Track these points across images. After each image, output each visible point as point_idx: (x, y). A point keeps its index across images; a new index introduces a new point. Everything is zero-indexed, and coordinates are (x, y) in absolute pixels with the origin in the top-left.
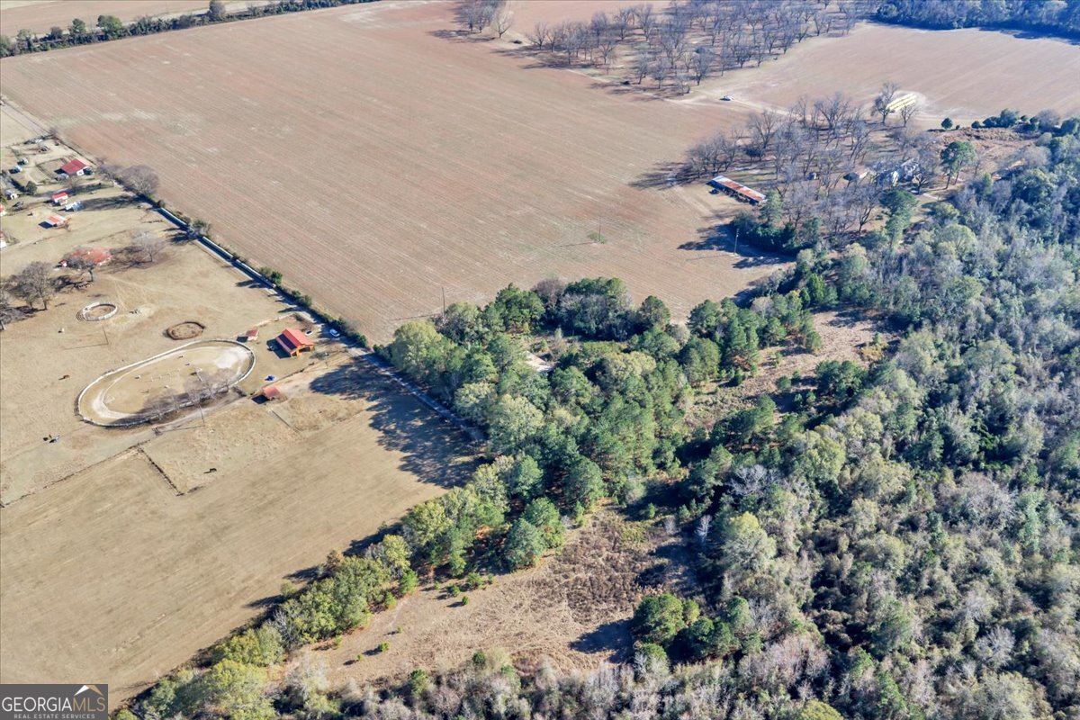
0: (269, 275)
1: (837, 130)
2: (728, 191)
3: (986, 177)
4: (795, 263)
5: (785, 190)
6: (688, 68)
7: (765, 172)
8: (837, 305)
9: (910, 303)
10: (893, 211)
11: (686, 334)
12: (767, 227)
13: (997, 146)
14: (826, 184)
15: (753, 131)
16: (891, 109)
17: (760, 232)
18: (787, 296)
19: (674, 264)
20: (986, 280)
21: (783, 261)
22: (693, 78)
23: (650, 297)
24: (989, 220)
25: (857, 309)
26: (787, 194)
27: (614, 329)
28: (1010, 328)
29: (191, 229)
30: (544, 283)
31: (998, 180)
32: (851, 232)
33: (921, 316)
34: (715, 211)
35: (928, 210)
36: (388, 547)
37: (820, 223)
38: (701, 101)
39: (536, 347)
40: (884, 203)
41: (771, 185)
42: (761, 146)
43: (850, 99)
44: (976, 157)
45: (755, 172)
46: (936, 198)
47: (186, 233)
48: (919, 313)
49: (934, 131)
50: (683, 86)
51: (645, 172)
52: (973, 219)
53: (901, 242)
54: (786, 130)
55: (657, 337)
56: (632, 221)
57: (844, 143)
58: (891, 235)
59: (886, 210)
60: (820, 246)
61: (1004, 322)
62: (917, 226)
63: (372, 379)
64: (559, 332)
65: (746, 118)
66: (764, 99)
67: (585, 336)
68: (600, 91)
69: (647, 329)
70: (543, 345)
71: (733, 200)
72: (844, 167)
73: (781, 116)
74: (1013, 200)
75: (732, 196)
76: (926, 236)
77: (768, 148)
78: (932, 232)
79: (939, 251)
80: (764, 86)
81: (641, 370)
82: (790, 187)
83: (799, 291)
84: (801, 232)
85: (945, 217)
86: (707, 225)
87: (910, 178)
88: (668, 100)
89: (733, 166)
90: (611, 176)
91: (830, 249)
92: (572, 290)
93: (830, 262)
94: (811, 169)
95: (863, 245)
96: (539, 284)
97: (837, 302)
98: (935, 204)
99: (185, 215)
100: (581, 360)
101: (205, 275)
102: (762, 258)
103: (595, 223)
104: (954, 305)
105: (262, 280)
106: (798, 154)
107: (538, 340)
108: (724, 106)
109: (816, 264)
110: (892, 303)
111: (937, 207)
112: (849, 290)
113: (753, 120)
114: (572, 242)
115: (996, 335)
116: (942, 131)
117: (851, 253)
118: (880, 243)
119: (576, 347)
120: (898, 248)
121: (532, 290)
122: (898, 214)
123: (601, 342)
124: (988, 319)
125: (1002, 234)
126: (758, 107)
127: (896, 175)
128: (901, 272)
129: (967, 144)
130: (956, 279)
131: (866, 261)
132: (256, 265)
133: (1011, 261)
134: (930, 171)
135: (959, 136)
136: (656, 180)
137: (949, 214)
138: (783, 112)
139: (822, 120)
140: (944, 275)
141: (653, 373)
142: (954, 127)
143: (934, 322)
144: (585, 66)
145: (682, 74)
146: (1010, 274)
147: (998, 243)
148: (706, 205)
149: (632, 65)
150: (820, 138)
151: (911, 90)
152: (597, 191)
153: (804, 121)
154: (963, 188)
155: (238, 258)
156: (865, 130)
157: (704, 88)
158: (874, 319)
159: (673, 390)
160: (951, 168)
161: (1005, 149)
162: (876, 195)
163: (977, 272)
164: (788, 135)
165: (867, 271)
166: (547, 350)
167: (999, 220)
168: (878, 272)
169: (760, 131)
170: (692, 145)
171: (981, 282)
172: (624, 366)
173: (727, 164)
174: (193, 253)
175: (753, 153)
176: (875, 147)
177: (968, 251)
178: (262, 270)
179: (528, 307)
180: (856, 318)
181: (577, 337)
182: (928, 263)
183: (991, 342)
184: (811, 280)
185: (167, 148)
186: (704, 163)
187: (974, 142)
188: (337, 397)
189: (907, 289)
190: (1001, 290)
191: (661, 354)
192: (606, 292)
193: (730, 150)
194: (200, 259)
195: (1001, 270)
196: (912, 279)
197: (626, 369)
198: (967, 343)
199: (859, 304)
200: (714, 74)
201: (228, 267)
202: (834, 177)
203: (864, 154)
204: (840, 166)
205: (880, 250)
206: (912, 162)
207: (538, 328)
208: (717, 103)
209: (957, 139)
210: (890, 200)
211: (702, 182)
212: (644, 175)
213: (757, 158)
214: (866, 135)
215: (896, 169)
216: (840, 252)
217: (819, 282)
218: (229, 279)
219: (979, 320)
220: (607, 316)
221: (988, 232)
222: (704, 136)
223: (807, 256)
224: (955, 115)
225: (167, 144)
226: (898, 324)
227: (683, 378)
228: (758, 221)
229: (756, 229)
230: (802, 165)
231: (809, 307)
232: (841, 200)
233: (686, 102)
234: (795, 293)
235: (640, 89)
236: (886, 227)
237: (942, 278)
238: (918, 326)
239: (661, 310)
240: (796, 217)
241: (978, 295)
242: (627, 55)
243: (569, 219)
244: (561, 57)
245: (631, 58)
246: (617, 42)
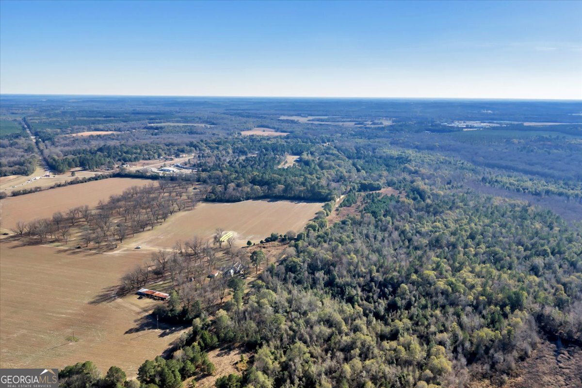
1: (199, 254)
2: (147, 296)
3: (272, 265)
4: (192, 327)
5: (179, 289)
6: (114, 235)
7: (166, 282)
8: (218, 345)
9: (254, 334)
10: (235, 289)
11: (138, 385)
12: (173, 311)
13: (273, 250)
14: (199, 282)
15: (156, 262)
16: (222, 240)
17: (170, 315)
18: (191, 346)
19: (124, 344)
20: (285, 314)
21: (185, 327)
22: (117, 240)
23: (111, 368)
24: (279, 284)
25: (229, 344)
26: (180, 291)
28: (302, 335)
31: (278, 265)
32: (217, 304)
33: (261, 339)
34: (142, 308)
35: (251, 285)
37: (200, 302)
38: (124, 251)
40: (230, 286)
41: (171, 288)
42: (162, 269)
43: (202, 239)
44: (266, 257)
45: (161, 283)
46: (253, 279)
48: (259, 338)
49: (244, 247)
50: (113, 245)
51: (97, 294)
52: (272, 286)
53: (242, 304)
54: (173, 259)
56: (93, 324)
57: (204, 260)
58: (237, 301)
59: (232, 289)
60: (203, 315)
61: (299, 333)
62: (248, 294)
65: (151, 256)
66: (158, 245)
68: (63, 254)
71: (151, 300)
72: (207, 272)
73: (169, 252)
74: (286, 273)
75: (151, 298)
76: (253, 298)
77: (165, 269)
78: (255, 296)
79: (261, 305)
80: (158, 239)
82: (181, 287)
83: (197, 342)
84: (191, 309)
85: (259, 287)
86: (139, 317)
87: (239, 272)
88: (105, 253)
89: (148, 282)
90: (76, 301)
91: (209, 315)
93: (210, 322)
94: (190, 276)
95: (224, 310)
97: (218, 343)
98: (253, 282)
102: (174, 328)
103: (70, 330)
104: (275, 330)
106: (182, 270)
108: (137, 251)
109: (203, 325)
110: (245, 336)
111: (255, 283)
112: (223, 335)
113: (154, 256)
114: (56, 346)
115: (297, 340)
116: (248, 247)
117: (220, 315)
118: (232, 307)
120: (242, 307)
122: (238, 290)
124: (291, 333)
125: (286, 290)
126: (156, 249)
127: (232, 271)
128: (246, 319)
129: (260, 251)
130: (272, 317)
131: (228, 317)
133: (294, 302)
134: (247, 266)
135: (256, 248)
136: (105, 298)
137: (261, 285)
138: (169, 250)
139: (190, 251)
140: (266, 316)
142: (253, 244)
143: (268, 342)
144: (51, 242)
145: (111, 238)
146: (295, 308)
147: (286, 295)
148: (137, 306)
149: (81, 238)
150: (191, 259)
151: (230, 230)
152: (68, 311)
153: (181, 253)
154: (264, 272)
156: (212, 253)
157: (125, 244)
158: (239, 347)
160: (256, 264)
161: (277, 251)
162: (225, 283)
163: (280, 311)
164: (175, 261)
165: (229, 323)
167: (283, 284)
168: (235, 322)
169: (159, 261)
170: (123, 275)
171: (284, 315)
173: (143, 282)
175: (158, 274)
176: (219, 260)
177: (274, 302)
180: (230, 349)
182: (258, 312)
183: (296, 344)
184: (202, 334)
186: (132, 283)
187: (263, 250)
189: (251, 327)
190: (293, 317)
192: (83, 371)
193: (145, 274)
195: (290, 307)
196: (252, 321)
198: (285, 348)
199: (230, 341)
200: (129, 236)
202: (202, 278)
203: (215, 264)
204: (204, 272)
205: (233, 311)
206: (238, 265)
208: (134, 251)
209: (256, 250)
210: (232, 284)
211: (132, 294)
212: (97, 296)
213: (161, 276)
214: (214, 255)
215: (231, 269)
216: (214, 316)
217: (207, 334)
219: (287, 335)
221: (280, 290)
222: (129, 269)
223: (198, 321)
224: (252, 239)
226: (251, 347)
228: (167, 309)
229: (167, 313)
230: (185, 275)
231: (204, 350)
232: (208, 289)
233: (116, 252)
234: (196, 344)
235: (88, 249)
236: (233, 298)
237: (266, 318)
238: (261, 346)
239: (120, 374)
240: (187, 302)
241: (284, 322)
242: (77, 233)
243: (52, 332)
244: (36, 239)
245: (80, 234)
246: (70, 226)
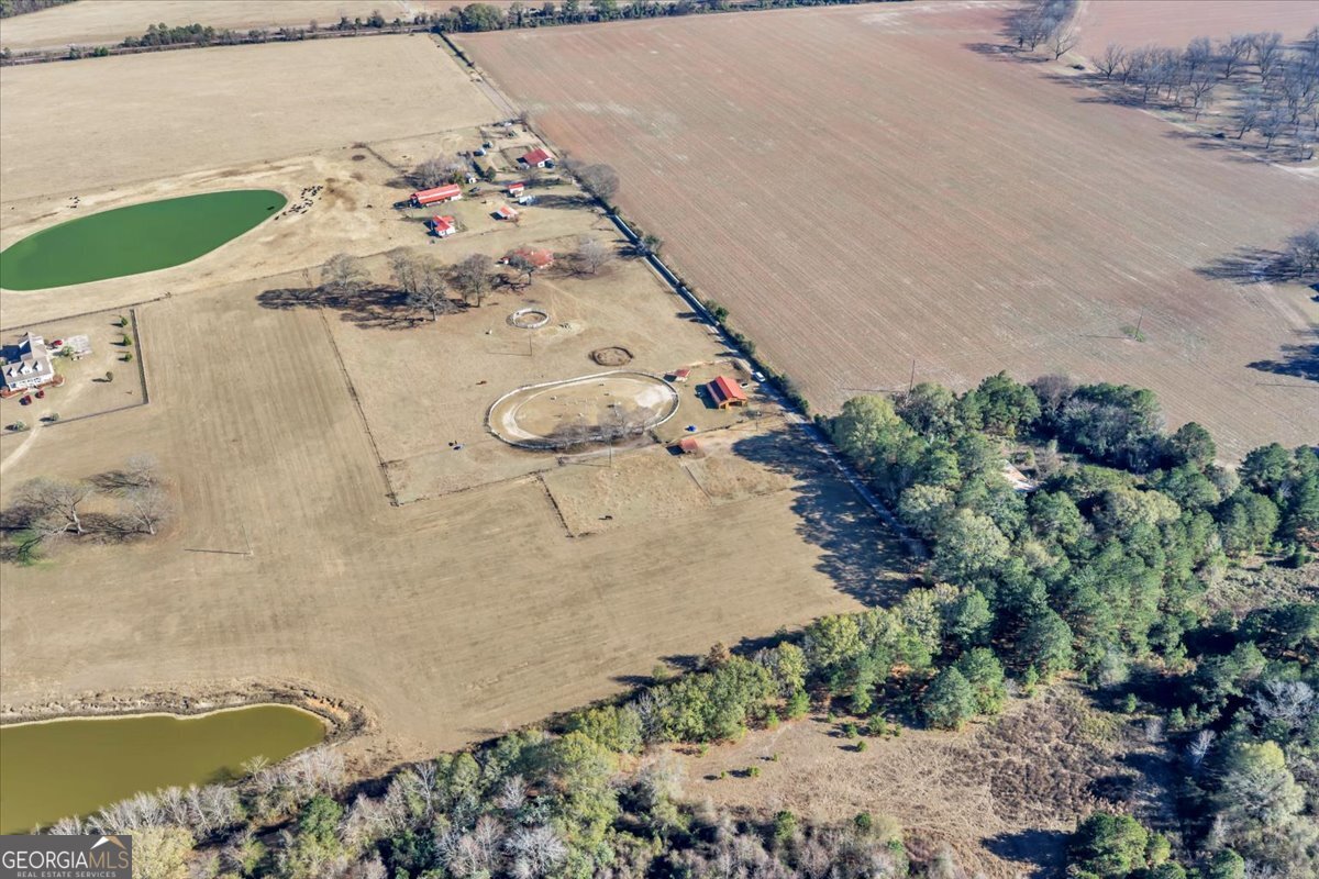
0: (714, 311)
11: (1234, 483)
19: (1237, 386)
23: (1191, 424)
27: (1131, 456)
29: (642, 243)
30: (1046, 378)
36: (783, 657)
39: (1018, 458)
47: (635, 247)
50: (1304, 149)
51: (1222, 257)
55: (1190, 478)
56: (1187, 319)
63: (804, 454)
64: (1054, 445)
67: (1089, 457)
68: (1180, 142)
69: (1178, 465)
70: (1029, 457)
81: (1157, 517)
86: (1298, 342)
88: (1277, 165)
90: (1171, 255)
92: (1083, 394)
96: (1040, 379)
99: (638, 227)
100: (1076, 487)
101: (645, 298)
103: (1134, 313)
105: (705, 315)
107: (1023, 449)
114: (1098, 333)
119: (1073, 469)
121: (1029, 384)
123: (1109, 469)
132: (703, 296)
136: (1234, 270)
141: (1173, 525)
144: (1165, 108)
145: (1305, 132)
148: (1303, 314)
149: (1233, 114)
152: (1148, 273)
155: (685, 285)
159: (1197, 553)
166: (1033, 464)
170: (1300, 230)
172: (1135, 507)
174: (638, 269)
178: (708, 302)
179: (1020, 405)
181: (1076, 456)
185: (635, 149)
186: (1312, 257)
188: (760, 466)
191: (1190, 502)
192: (1130, 405)
194: (644, 279)
197: (1136, 512)
201: (672, 293)
207: (1027, 434)
211: (1303, 283)
212: (1219, 260)
218: (667, 308)
220: (1124, 437)
225: (636, 145)
227: (1216, 540)
233: (1304, 170)
235: (1238, 146)
239: (1204, 444)
242: (1229, 99)
243: (1099, 303)
244: (1134, 92)
245: (1234, 103)
246: (1218, 80)
